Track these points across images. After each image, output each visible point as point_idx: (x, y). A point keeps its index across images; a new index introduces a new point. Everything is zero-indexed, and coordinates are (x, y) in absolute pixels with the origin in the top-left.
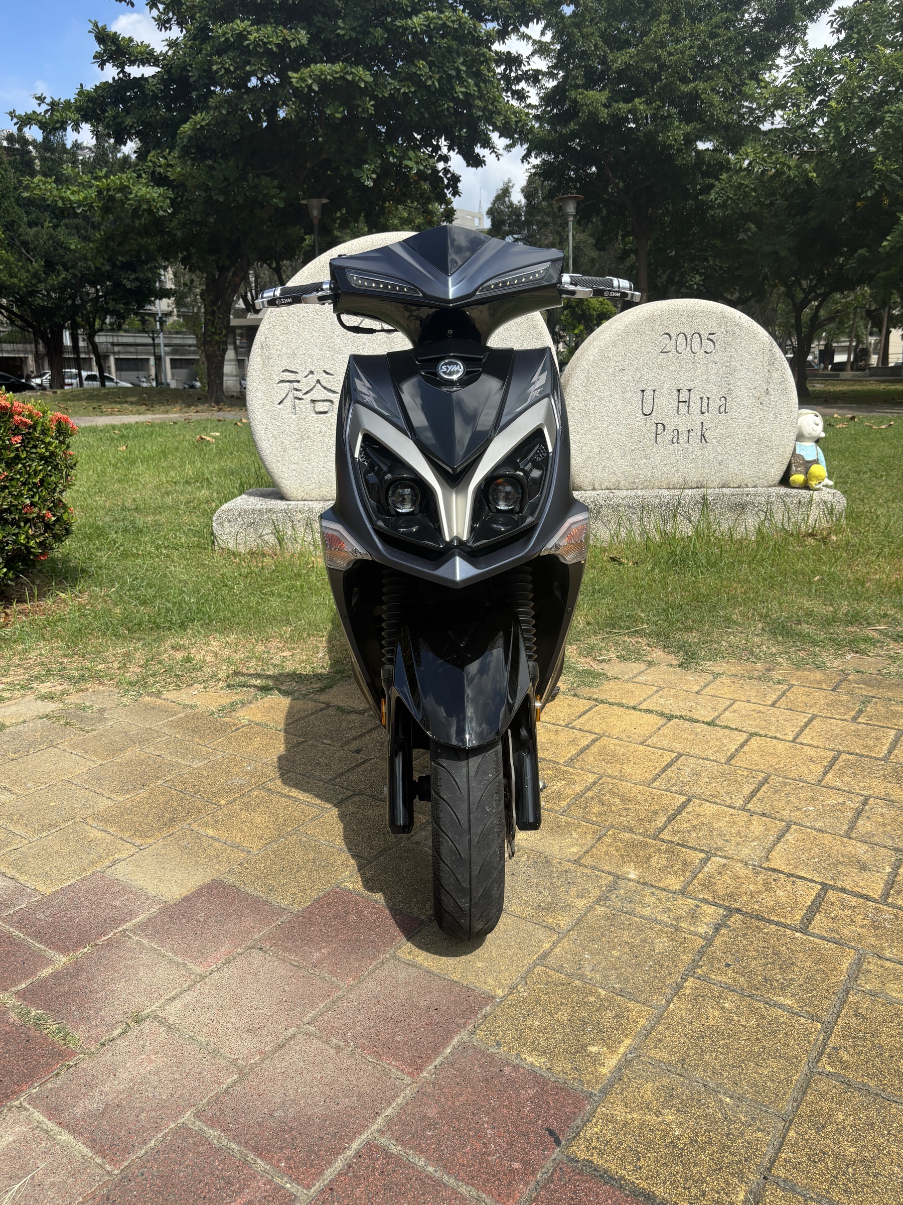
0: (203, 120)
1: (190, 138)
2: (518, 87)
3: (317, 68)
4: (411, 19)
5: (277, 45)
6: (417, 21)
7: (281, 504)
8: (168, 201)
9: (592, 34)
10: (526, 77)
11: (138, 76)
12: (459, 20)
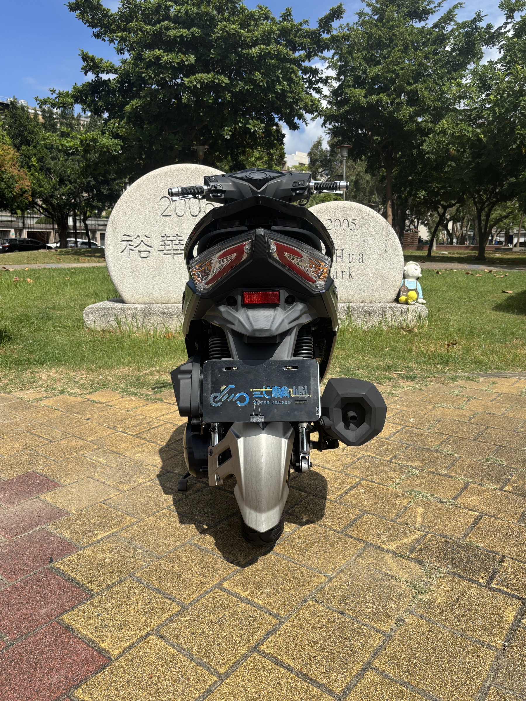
0: (137, 103)
1: (130, 113)
2: (317, 86)
3: (199, 75)
4: (251, 49)
5: (178, 63)
6: (254, 51)
7: (120, 305)
8: (120, 147)
9: (358, 57)
10: (321, 80)
11: (107, 79)
12: (278, 50)
